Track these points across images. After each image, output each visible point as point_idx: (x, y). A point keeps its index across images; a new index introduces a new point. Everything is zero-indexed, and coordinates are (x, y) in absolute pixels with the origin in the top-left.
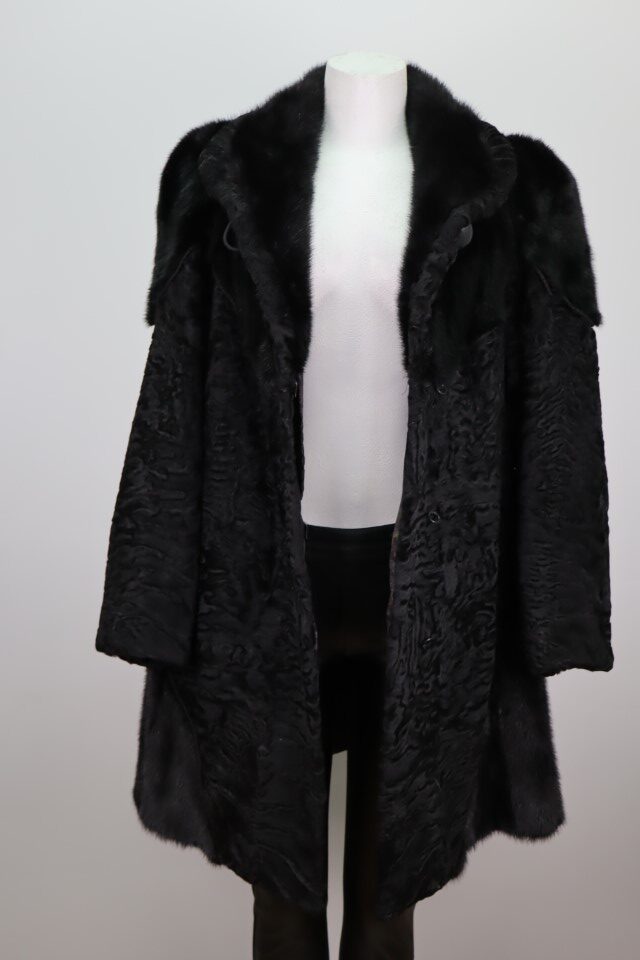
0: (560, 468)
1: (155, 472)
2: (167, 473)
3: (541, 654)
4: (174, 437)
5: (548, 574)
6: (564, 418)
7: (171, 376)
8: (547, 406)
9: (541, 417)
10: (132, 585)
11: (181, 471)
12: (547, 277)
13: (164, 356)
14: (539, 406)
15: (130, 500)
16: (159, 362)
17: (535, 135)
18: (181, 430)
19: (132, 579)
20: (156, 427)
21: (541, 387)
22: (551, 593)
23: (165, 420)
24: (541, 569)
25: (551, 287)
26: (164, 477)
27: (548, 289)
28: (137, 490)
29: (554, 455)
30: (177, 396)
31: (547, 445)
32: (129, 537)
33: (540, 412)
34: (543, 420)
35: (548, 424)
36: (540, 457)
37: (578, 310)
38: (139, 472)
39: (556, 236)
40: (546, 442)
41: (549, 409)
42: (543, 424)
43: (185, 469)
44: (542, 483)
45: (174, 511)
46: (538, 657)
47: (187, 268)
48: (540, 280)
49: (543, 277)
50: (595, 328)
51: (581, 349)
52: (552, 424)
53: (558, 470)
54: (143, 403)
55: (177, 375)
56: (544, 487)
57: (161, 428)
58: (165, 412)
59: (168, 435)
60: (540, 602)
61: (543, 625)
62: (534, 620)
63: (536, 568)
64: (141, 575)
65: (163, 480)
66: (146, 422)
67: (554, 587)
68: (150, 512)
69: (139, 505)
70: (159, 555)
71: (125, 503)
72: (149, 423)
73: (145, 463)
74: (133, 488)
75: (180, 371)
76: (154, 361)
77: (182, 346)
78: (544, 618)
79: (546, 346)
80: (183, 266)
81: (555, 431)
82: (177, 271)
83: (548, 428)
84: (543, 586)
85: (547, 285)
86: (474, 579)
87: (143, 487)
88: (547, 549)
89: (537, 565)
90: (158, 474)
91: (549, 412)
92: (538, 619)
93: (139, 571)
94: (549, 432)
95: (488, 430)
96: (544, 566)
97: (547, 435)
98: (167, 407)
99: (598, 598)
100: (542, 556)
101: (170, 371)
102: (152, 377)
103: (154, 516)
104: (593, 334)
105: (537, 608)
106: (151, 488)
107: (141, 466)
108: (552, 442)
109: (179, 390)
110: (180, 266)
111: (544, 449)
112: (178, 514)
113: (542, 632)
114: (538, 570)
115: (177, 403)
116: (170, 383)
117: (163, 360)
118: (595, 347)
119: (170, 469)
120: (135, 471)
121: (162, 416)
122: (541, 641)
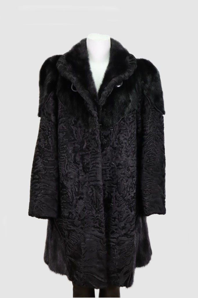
0: (153, 156)
1: (44, 161)
2: (48, 161)
3: (147, 210)
4: (49, 150)
5: (149, 187)
6: (154, 141)
7: (47, 131)
8: (149, 138)
9: (148, 141)
10: (39, 195)
11: (52, 160)
12: (150, 100)
13: (44, 126)
14: (147, 138)
15: (37, 169)
16: (43, 128)
17: (147, 59)
18: (52, 148)
19: (39, 193)
20: (44, 147)
21: (148, 132)
22: (150, 192)
23: (46, 145)
24: (147, 185)
25: (151, 103)
26: (47, 162)
27: (150, 104)
28: (39, 166)
29: (151, 152)
30: (50, 137)
31: (149, 149)
32: (38, 181)
33: (147, 139)
34: (148, 142)
35: (150, 143)
36: (147, 153)
37: (159, 110)
38: (39, 161)
39: (153, 88)
40: (149, 148)
41: (150, 139)
42: (148, 143)
43: (53, 159)
44: (147, 160)
45: (51, 172)
46: (146, 211)
47: (50, 99)
48: (148, 101)
49: (149, 100)
50: (163, 115)
51: (159, 121)
52: (151, 143)
53: (152, 156)
54: (39, 140)
55: (49, 131)
56: (148, 161)
57: (45, 147)
58: (46, 142)
59: (48, 149)
60: (147, 195)
61: (147, 202)
62: (145, 200)
63: (146, 185)
64: (42, 192)
65: (47, 163)
66: (40, 146)
67: (150, 190)
68: (44, 173)
69: (40, 171)
70: (47, 185)
71: (35, 171)
72: (41, 146)
73: (41, 158)
74: (37, 166)
75: (50, 130)
76: (42, 127)
77: (50, 122)
78: (148, 200)
79: (149, 120)
80: (49, 98)
81: (151, 145)
82: (47, 100)
83: (150, 144)
84: (147, 190)
85: (150, 103)
86: (130, 189)
87: (41, 165)
88: (149, 179)
89: (146, 184)
90: (45, 161)
91: (150, 140)
92: (146, 200)
93: (41, 191)
94: (150, 145)
95: (132, 142)
96: (148, 184)
97: (149, 146)
98: (46, 141)
99: (163, 194)
100: (147, 182)
101: (47, 130)
102: (42, 132)
103: (45, 174)
104: (163, 117)
105: (146, 197)
106: (43, 165)
107: (40, 159)
108: (151, 148)
109: (50, 136)
110: (48, 99)
111: (148, 150)
112: (52, 173)
113: (147, 204)
114: (146, 186)
115: (50, 139)
116: (47, 134)
117: (45, 127)
118: (163, 121)
119: (49, 160)
120: (38, 161)
121: (45, 144)
122: (147, 206)
